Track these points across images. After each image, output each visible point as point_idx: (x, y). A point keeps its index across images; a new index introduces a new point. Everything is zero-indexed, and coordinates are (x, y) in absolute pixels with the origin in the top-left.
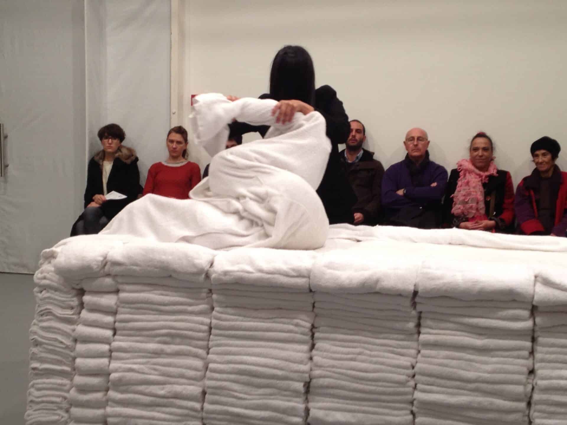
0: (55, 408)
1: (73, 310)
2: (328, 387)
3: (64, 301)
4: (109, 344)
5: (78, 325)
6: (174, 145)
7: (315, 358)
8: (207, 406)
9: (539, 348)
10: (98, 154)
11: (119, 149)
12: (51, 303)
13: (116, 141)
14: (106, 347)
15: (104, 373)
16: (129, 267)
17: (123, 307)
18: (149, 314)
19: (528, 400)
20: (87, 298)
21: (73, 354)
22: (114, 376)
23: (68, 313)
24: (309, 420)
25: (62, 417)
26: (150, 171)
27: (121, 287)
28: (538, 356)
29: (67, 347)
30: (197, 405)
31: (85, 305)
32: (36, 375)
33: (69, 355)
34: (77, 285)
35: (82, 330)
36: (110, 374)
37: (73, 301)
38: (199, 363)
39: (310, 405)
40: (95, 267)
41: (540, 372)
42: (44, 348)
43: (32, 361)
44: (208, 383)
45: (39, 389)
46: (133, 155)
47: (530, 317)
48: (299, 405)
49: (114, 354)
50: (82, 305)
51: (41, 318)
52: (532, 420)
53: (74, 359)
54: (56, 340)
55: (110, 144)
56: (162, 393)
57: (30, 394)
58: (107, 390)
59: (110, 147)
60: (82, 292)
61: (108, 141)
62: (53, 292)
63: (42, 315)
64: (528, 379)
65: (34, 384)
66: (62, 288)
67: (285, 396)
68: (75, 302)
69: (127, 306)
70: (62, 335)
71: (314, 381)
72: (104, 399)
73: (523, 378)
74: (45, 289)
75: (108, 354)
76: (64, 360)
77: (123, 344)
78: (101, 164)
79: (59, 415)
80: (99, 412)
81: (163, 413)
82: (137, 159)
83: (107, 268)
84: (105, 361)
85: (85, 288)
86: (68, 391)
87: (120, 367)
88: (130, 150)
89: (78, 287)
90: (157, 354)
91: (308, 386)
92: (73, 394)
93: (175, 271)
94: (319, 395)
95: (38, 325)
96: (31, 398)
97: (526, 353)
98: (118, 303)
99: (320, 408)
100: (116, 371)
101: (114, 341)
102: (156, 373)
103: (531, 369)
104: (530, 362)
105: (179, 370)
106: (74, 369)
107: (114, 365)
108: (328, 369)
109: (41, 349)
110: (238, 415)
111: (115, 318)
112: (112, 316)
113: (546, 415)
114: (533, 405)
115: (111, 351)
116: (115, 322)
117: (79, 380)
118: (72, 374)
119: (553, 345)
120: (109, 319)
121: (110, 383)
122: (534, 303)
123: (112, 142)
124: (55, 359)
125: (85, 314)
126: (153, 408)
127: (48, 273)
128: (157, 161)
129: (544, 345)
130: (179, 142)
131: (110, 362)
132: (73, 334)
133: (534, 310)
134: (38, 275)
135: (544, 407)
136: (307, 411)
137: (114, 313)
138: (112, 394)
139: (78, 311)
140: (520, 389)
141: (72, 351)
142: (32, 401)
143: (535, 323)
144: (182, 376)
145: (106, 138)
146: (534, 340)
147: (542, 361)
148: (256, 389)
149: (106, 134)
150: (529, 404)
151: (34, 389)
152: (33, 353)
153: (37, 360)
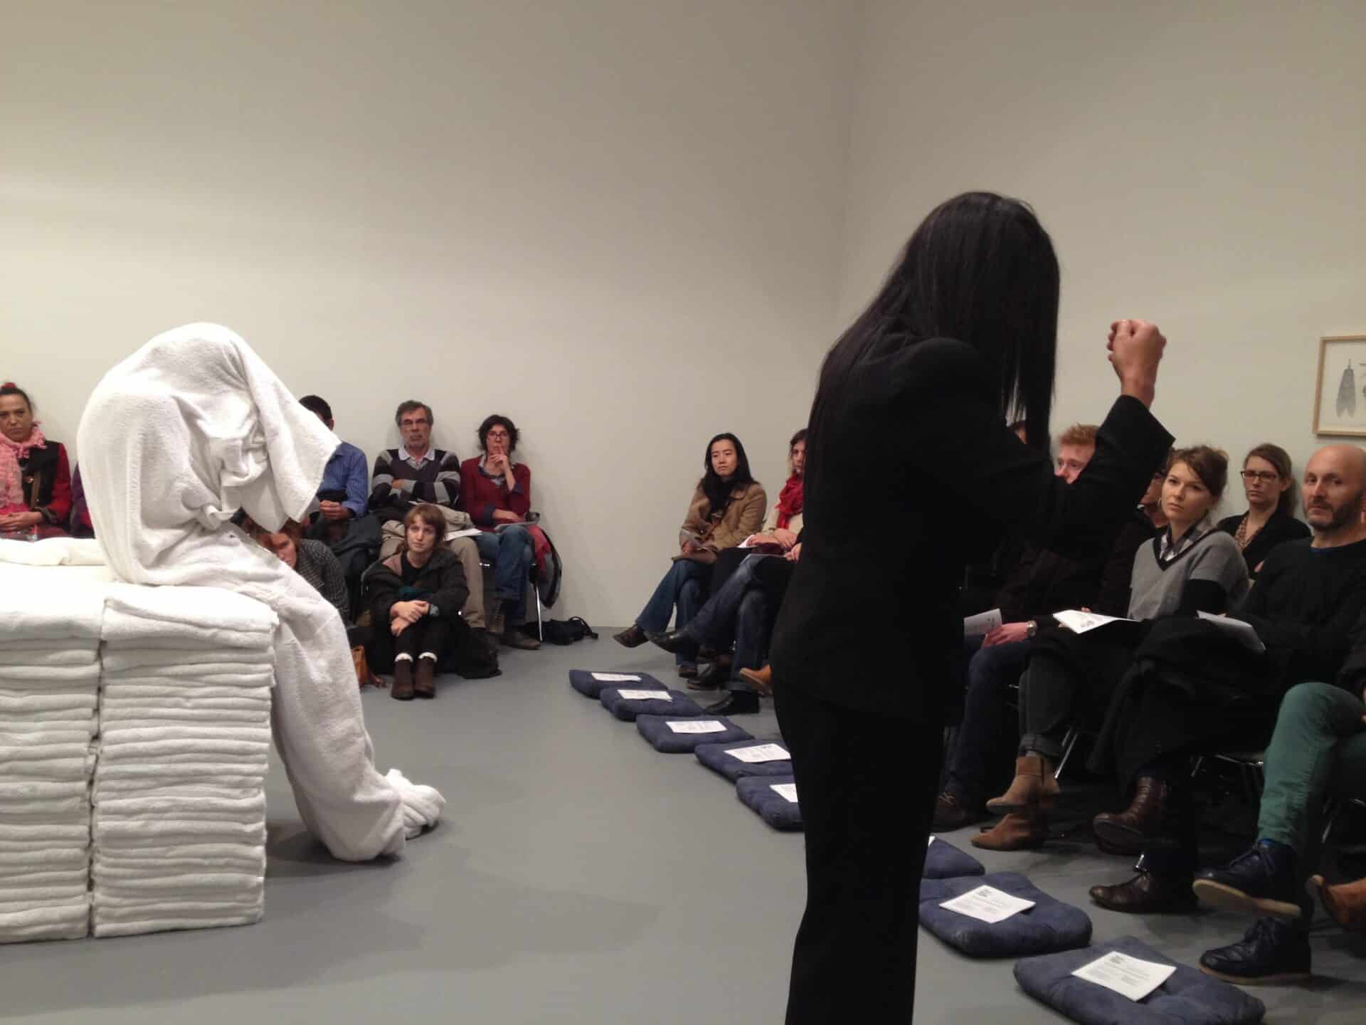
9: (107, 701)
19: (88, 777)
28: (106, 712)
41: (108, 735)
47: (96, 660)
52: (94, 804)
64: (90, 747)
73: (83, 747)
97: (88, 711)
103: (95, 734)
104: (93, 724)
113: (114, 794)
114: (96, 783)
119: (127, 695)
122: (102, 637)
129: (115, 696)
133: (102, 646)
135: (112, 783)
140: (77, 763)
143: (102, 668)
146: (100, 690)
147: (111, 718)
150: (91, 783)
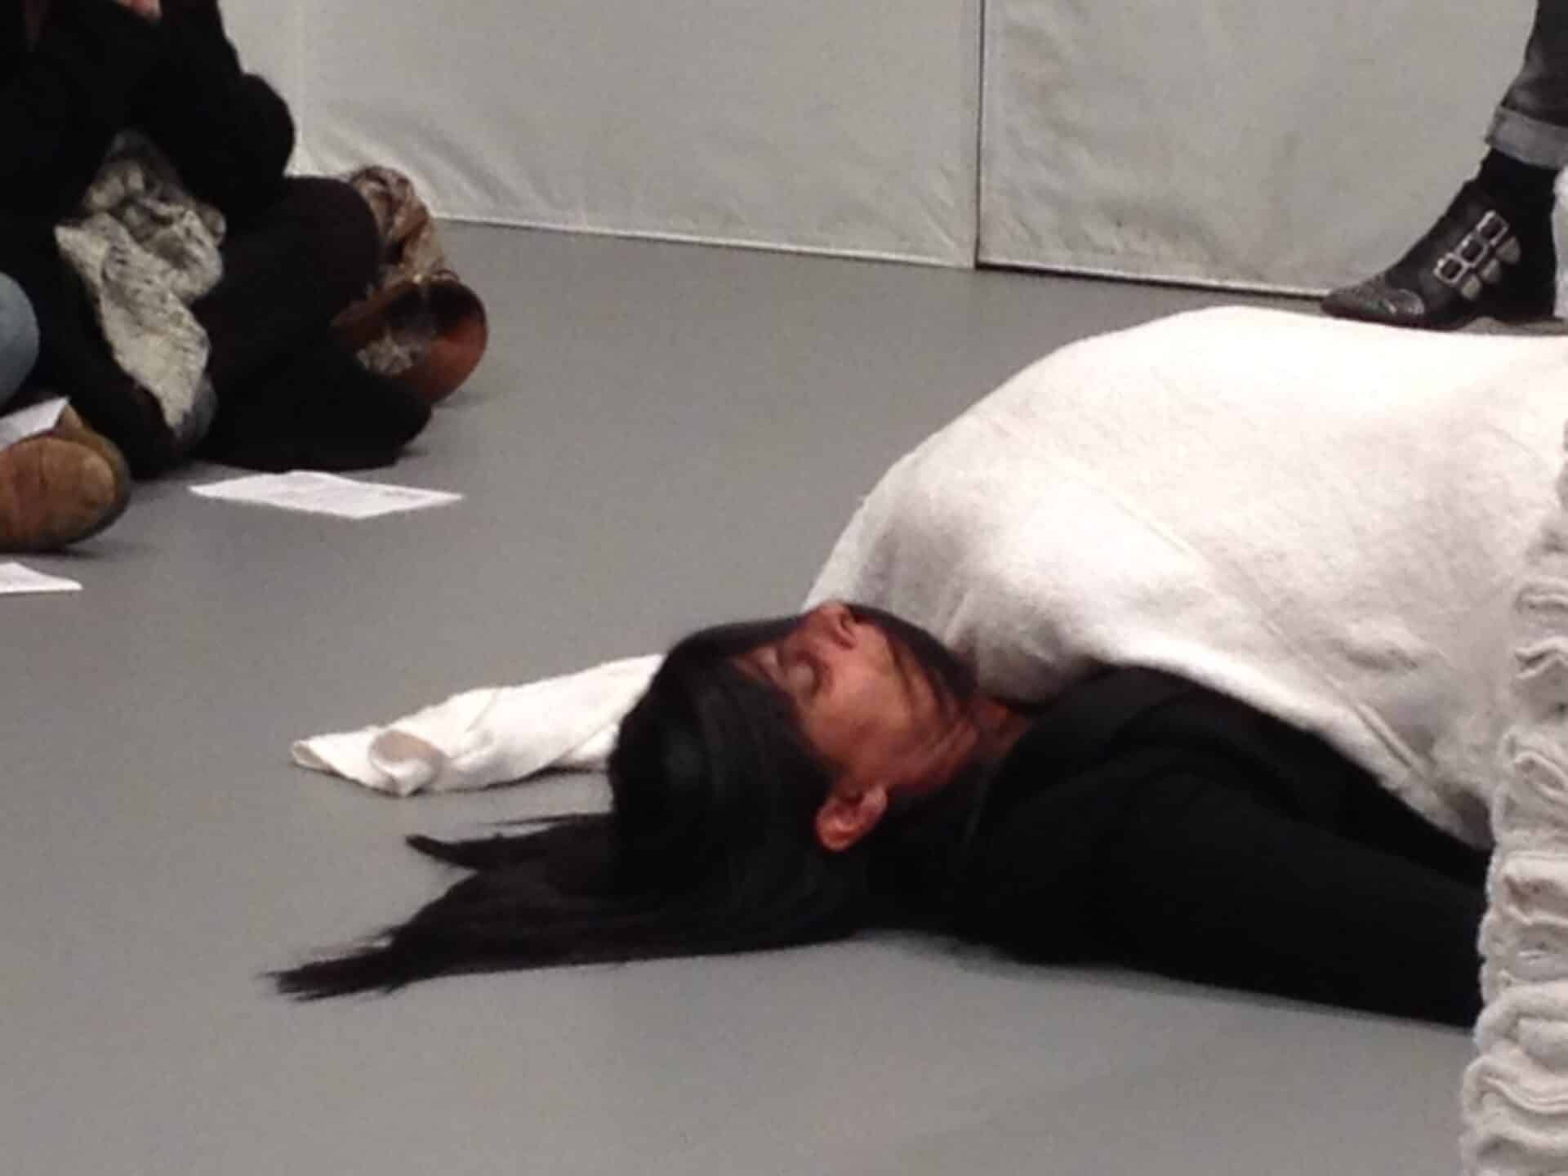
57: (1484, 1090)
96: (1491, 1122)
151: (1516, 1051)
152: (1530, 765)
153: (1557, 824)
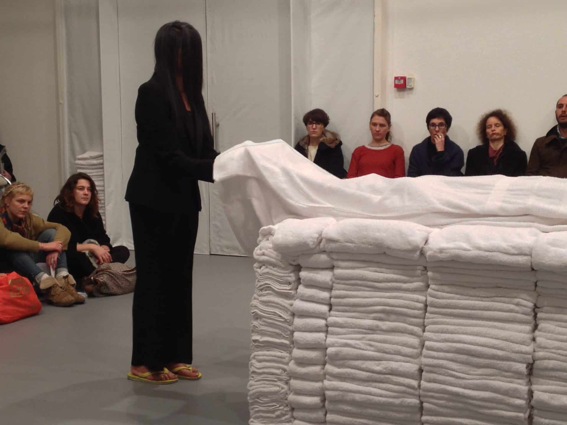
0: (276, 380)
1: (290, 285)
2: (553, 369)
3: (282, 277)
4: (326, 319)
5: (295, 300)
6: (378, 128)
7: (538, 339)
8: (424, 384)
10: (303, 139)
11: (323, 134)
12: (271, 279)
13: (320, 126)
14: (322, 322)
15: (321, 347)
16: (343, 244)
17: (338, 283)
18: (364, 290)
20: (303, 274)
21: (290, 328)
22: (330, 350)
23: (285, 288)
24: (533, 403)
25: (282, 389)
26: (353, 155)
27: (335, 263)
29: (286, 321)
30: (414, 383)
31: (301, 281)
32: (257, 347)
33: (287, 329)
34: (294, 261)
35: (299, 304)
36: (327, 348)
37: (290, 276)
38: (415, 341)
39: (534, 387)
40: (311, 243)
42: (264, 321)
43: (253, 334)
44: (425, 360)
45: (260, 361)
46: (337, 139)
48: (522, 387)
49: (330, 329)
50: (299, 281)
51: (261, 293)
53: (292, 332)
54: (275, 314)
55: (315, 129)
56: (378, 368)
57: (252, 365)
58: (324, 364)
59: (314, 132)
60: (298, 268)
61: (313, 126)
62: (271, 267)
63: (261, 290)
65: (255, 356)
66: (280, 264)
67: (505, 377)
68: (292, 277)
69: (343, 282)
70: (280, 309)
71: (537, 363)
72: (322, 373)
74: (264, 265)
75: (325, 329)
76: (283, 334)
77: (339, 320)
78: (306, 148)
79: (279, 386)
80: (317, 385)
81: (379, 388)
82: (341, 143)
83: (322, 244)
84: (322, 335)
85: (302, 265)
86: (287, 364)
87: (337, 342)
88: (335, 135)
89: (294, 263)
90: (372, 330)
91: (531, 367)
92: (292, 366)
93: (388, 248)
94: (543, 377)
95: (258, 299)
96: (252, 369)
98: (334, 280)
99: (545, 391)
100: (333, 345)
101: (330, 316)
102: (372, 348)
105: (395, 347)
106: (293, 342)
107: (331, 339)
108: (553, 351)
109: (261, 323)
110: (457, 395)
111: (331, 293)
112: (328, 292)
115: (327, 326)
116: (330, 298)
117: (297, 353)
118: (291, 347)
120: (325, 295)
121: (327, 358)
123: (316, 126)
124: (274, 332)
125: (302, 289)
126: (370, 383)
127: (267, 250)
128: (361, 145)
130: (382, 125)
131: (326, 337)
132: (291, 308)
134: (257, 251)
136: (531, 393)
137: (330, 289)
138: (329, 367)
139: (295, 287)
141: (290, 325)
142: (254, 372)
144: (399, 353)
145: (311, 123)
148: (475, 369)
149: (310, 120)
151: (255, 360)
152: (254, 326)
153: (258, 332)
